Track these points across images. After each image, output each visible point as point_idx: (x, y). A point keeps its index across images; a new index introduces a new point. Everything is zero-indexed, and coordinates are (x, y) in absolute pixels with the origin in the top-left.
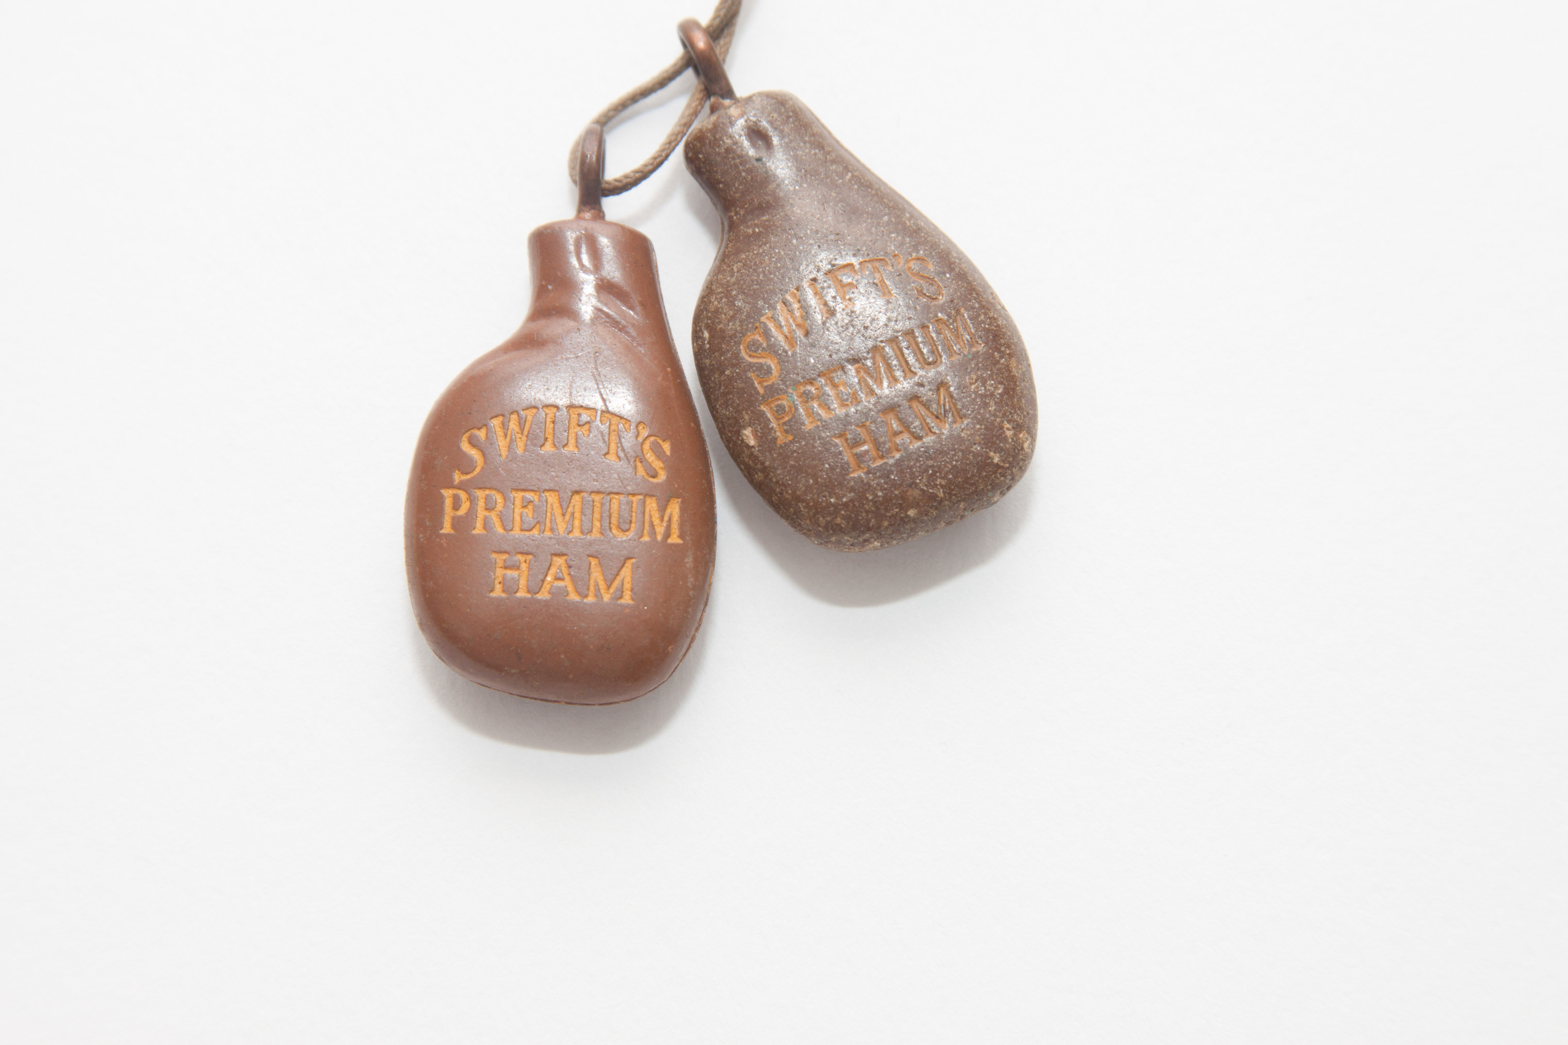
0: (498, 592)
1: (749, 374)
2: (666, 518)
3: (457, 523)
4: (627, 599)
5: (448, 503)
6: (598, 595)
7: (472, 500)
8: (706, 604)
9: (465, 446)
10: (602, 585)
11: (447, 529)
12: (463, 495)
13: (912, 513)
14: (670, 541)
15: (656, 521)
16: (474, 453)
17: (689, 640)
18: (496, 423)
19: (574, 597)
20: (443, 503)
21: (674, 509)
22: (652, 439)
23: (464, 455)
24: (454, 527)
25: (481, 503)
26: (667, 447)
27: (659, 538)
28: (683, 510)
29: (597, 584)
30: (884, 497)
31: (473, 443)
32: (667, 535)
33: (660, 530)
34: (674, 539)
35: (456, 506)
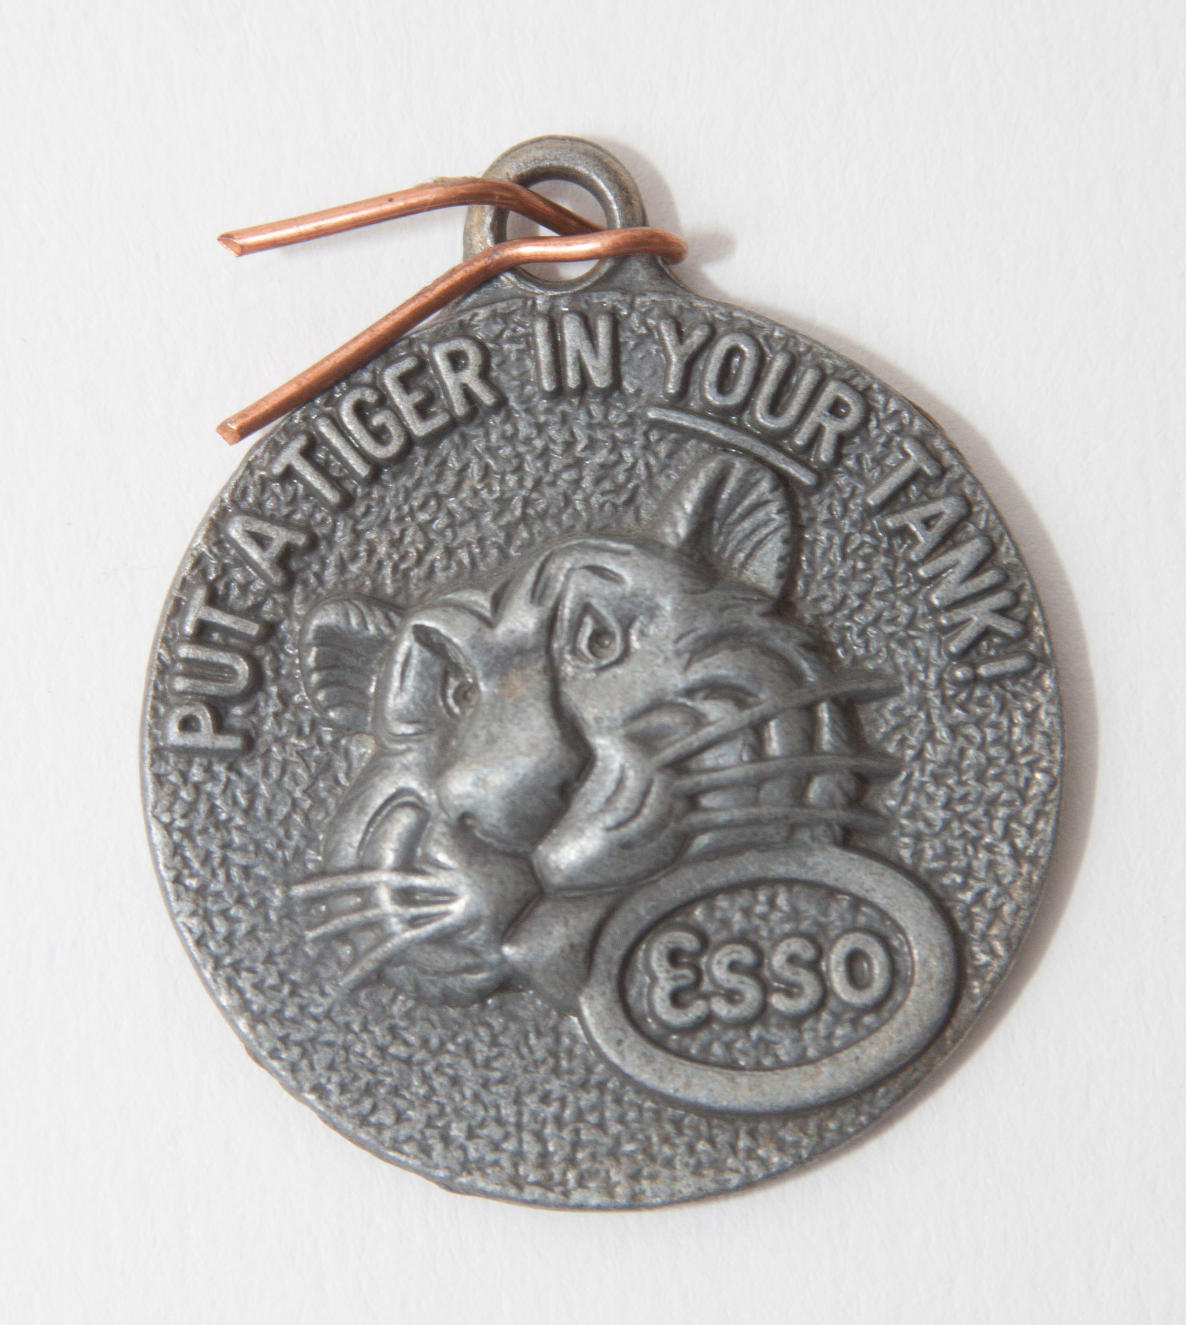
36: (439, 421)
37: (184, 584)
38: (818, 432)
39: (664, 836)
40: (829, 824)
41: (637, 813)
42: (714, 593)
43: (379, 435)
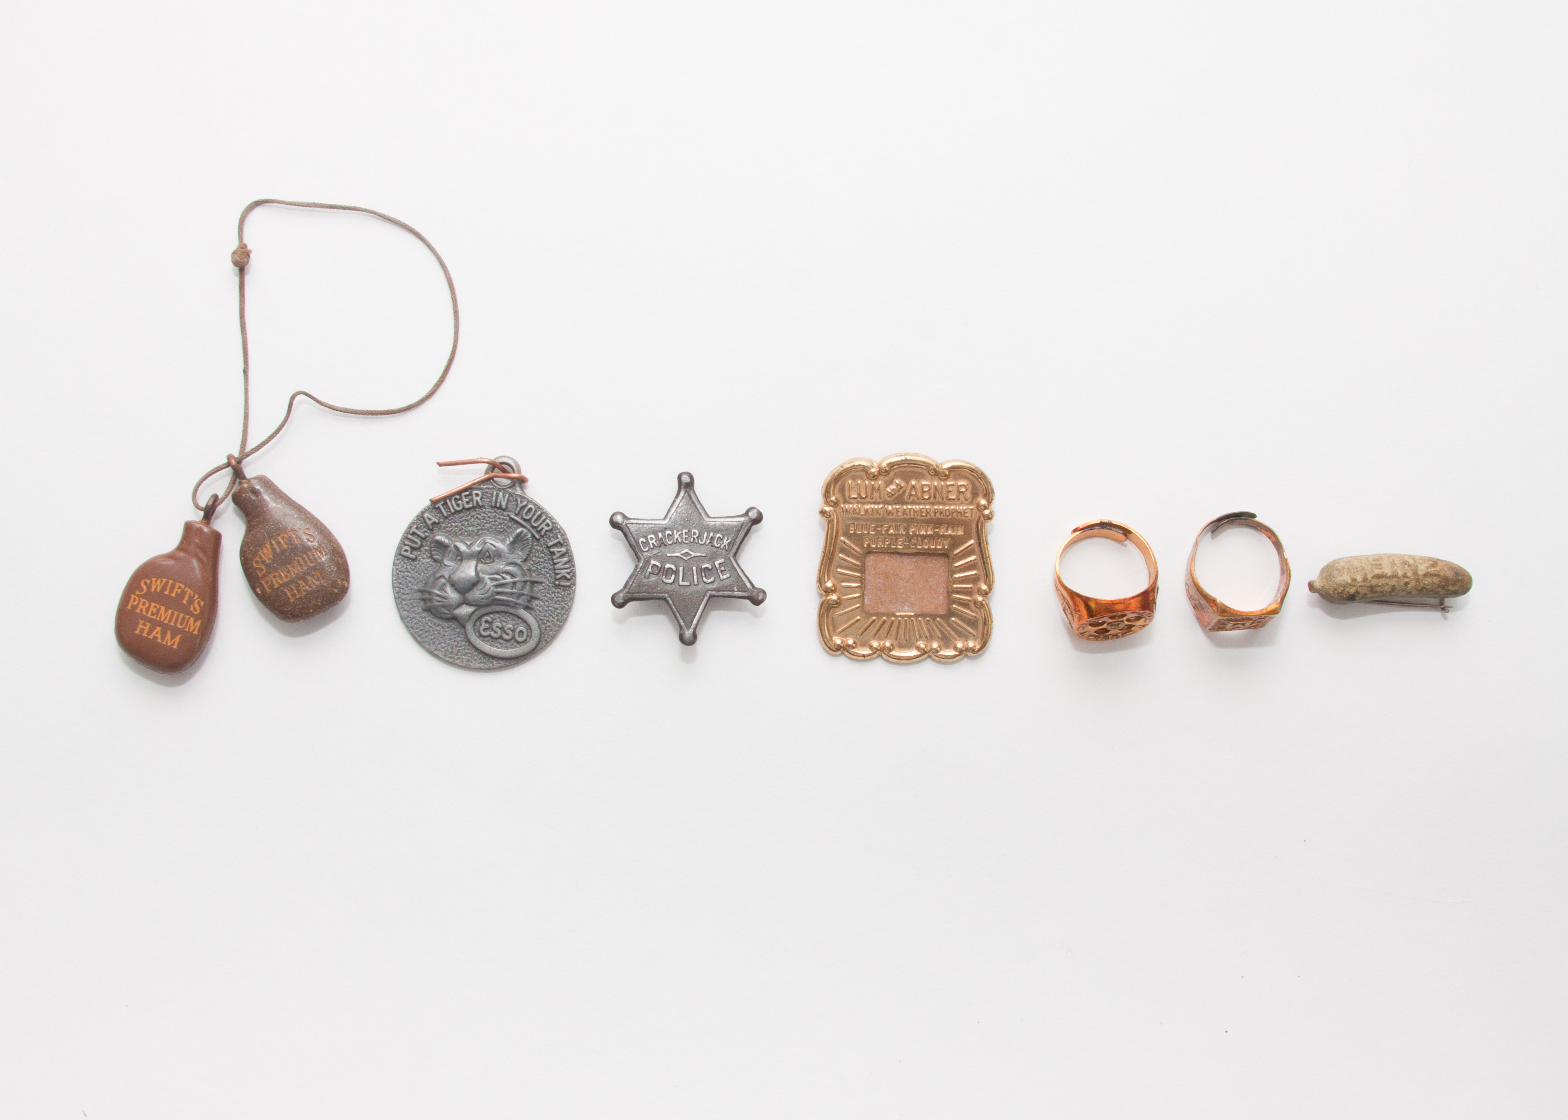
0: (138, 632)
1: (257, 571)
2: (195, 625)
3: (133, 606)
4: (175, 647)
5: (132, 599)
6: (167, 642)
7: (140, 601)
8: (201, 653)
9: (142, 584)
10: (169, 640)
11: (129, 607)
12: (137, 598)
13: (311, 611)
14: (194, 633)
15: (192, 625)
16: (144, 587)
17: (192, 663)
18: (154, 579)
19: (159, 641)
20: (130, 599)
21: (199, 623)
22: (199, 600)
23: (141, 586)
24: (131, 607)
25: (141, 603)
26: (202, 603)
27: (191, 631)
28: (201, 624)
29: (168, 639)
30: (302, 607)
31: (145, 583)
32: (193, 631)
33: (192, 628)
34: (196, 632)
35: (134, 601)
36: (471, 505)
37: (413, 523)
38: (543, 528)
39: (490, 599)
40: (522, 605)
41: (486, 593)
42: (512, 555)
43: (458, 505)
